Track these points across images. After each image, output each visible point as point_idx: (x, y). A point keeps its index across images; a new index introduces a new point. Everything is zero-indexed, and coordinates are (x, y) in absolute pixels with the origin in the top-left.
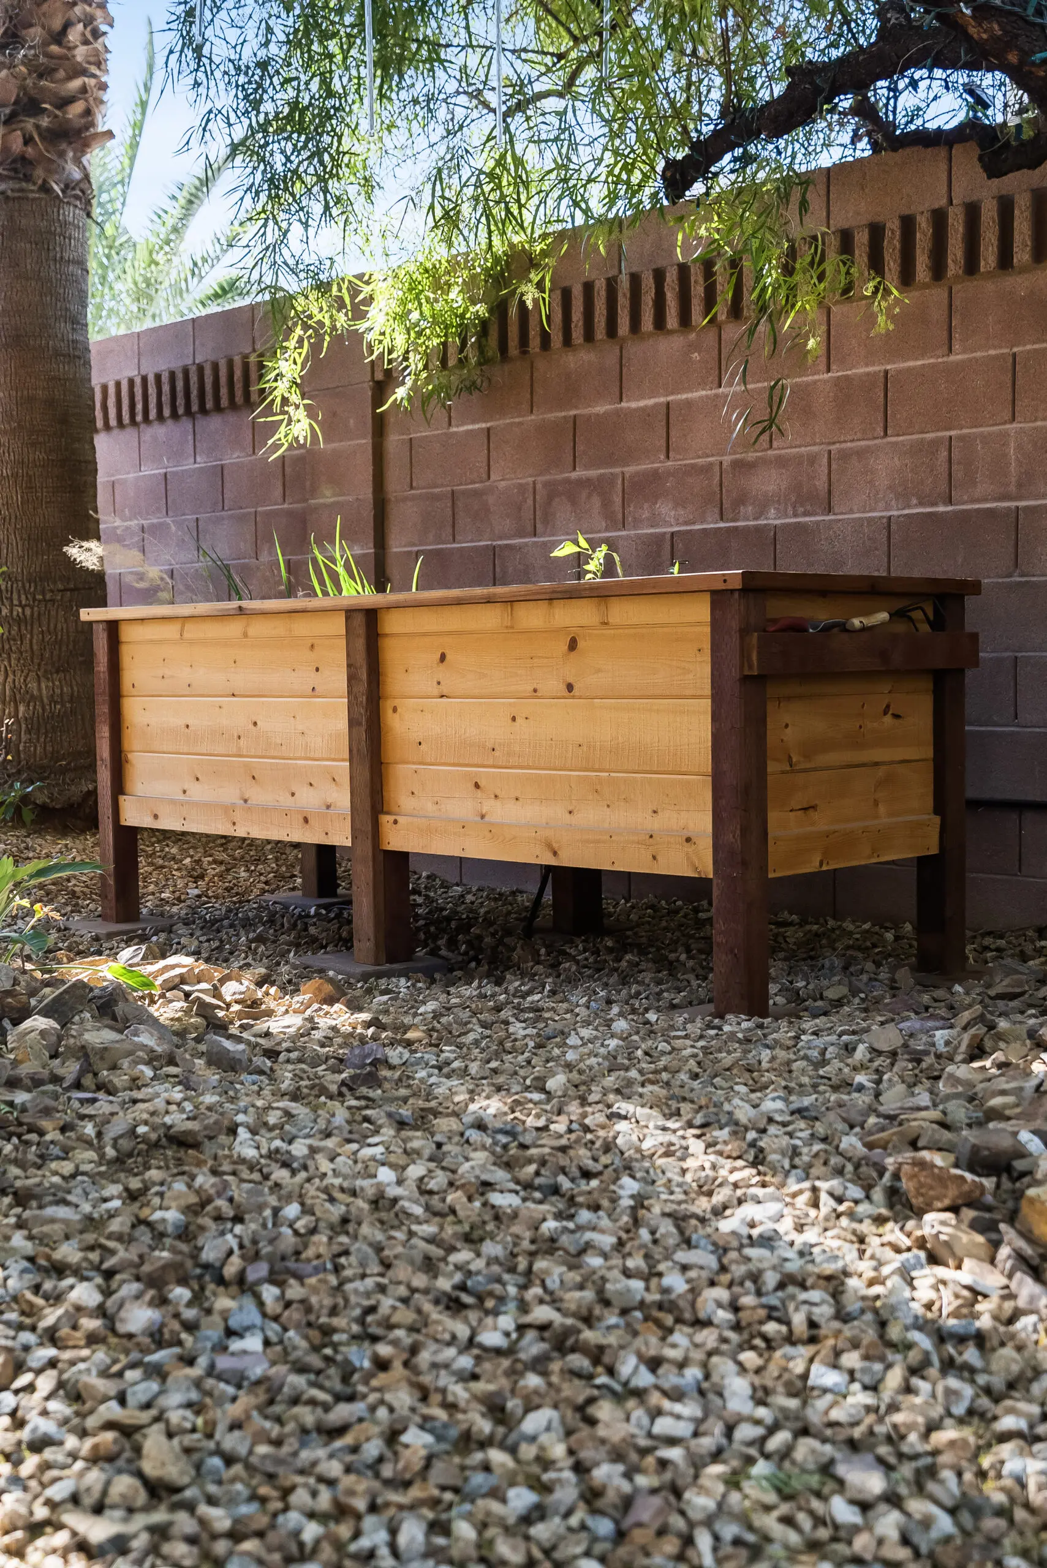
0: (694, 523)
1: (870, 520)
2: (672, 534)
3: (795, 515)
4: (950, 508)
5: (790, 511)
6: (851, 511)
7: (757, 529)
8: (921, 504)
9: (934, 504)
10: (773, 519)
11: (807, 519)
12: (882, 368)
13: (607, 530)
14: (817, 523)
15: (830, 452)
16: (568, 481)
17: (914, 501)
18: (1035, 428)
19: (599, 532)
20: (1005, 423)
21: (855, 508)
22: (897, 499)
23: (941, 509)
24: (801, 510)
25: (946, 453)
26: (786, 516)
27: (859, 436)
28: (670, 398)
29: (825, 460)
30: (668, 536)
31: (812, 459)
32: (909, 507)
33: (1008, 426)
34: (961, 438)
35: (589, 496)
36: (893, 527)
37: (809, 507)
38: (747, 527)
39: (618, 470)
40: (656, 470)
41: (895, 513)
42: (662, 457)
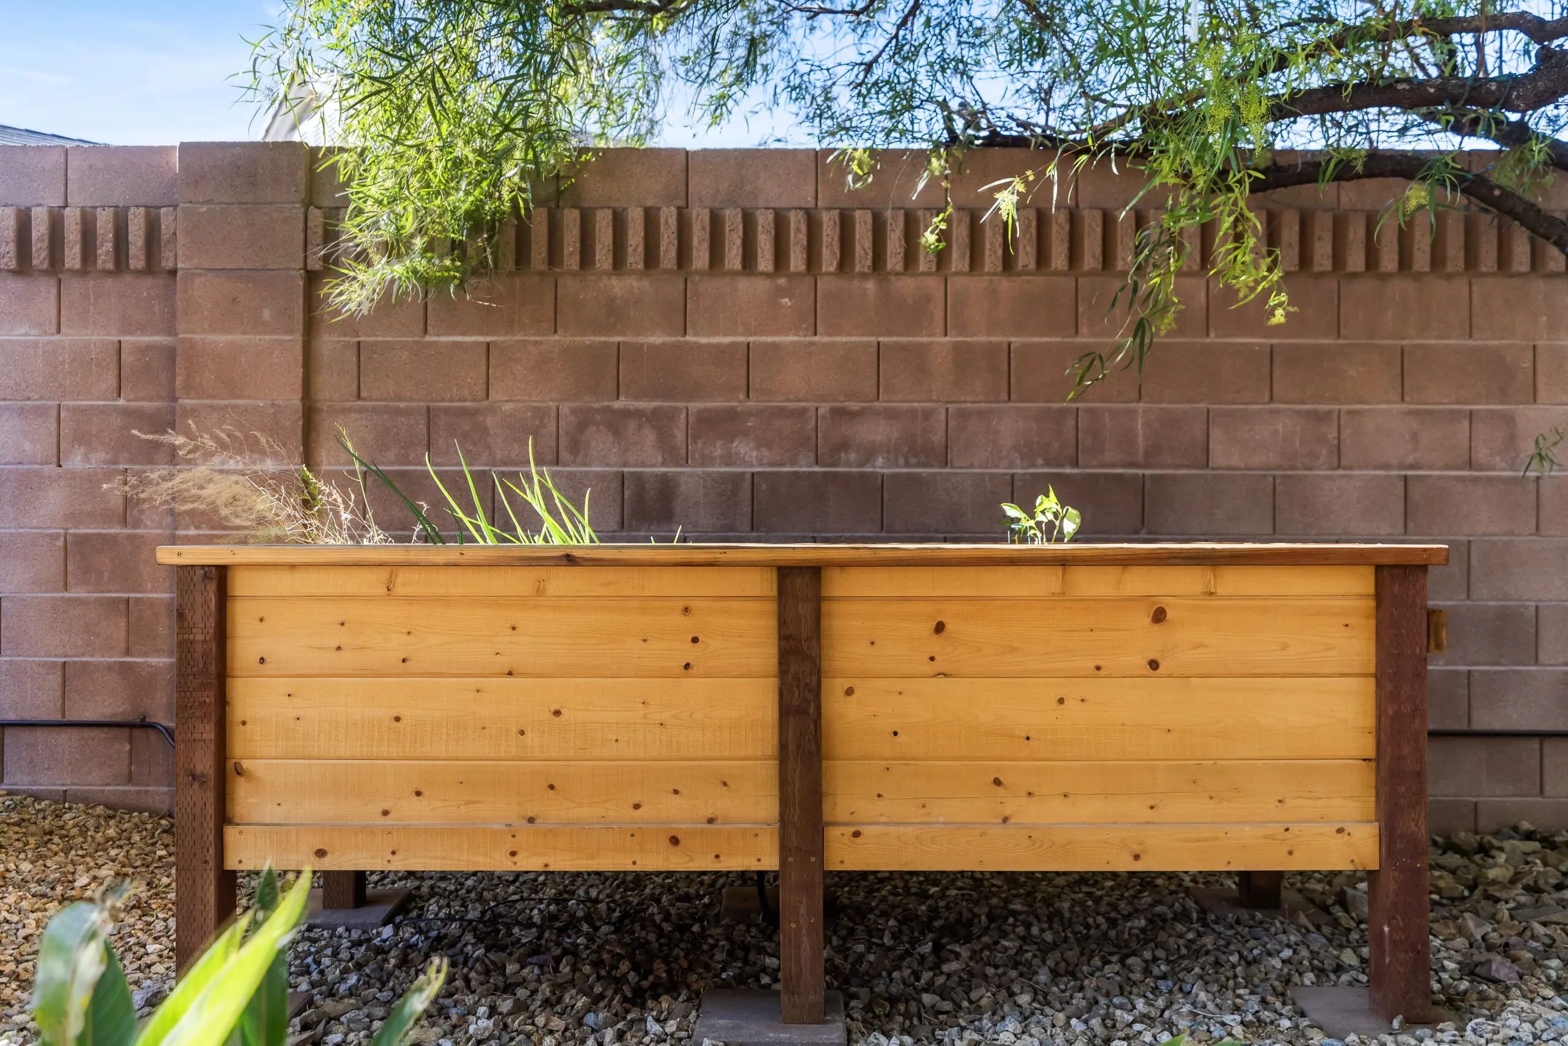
0: (783, 465)
1: (993, 476)
2: (753, 474)
3: (907, 465)
4: (1076, 471)
5: (901, 461)
6: (972, 466)
7: (862, 476)
8: (1047, 464)
9: (1062, 466)
10: (880, 466)
11: (920, 470)
12: (1006, 339)
13: (664, 464)
14: (934, 474)
15: (947, 409)
16: (609, 409)
17: (1040, 462)
18: (1161, 409)
19: (653, 466)
20: (1131, 401)
21: (976, 463)
22: (1022, 458)
23: (1068, 470)
24: (913, 461)
25: (1073, 422)
26: (898, 466)
27: (981, 398)
28: (750, 339)
29: (943, 417)
30: (749, 476)
31: (927, 415)
32: (1034, 466)
33: (1134, 405)
34: (1090, 411)
35: (640, 428)
36: (1017, 483)
37: (923, 459)
38: (848, 475)
39: (680, 404)
40: (733, 409)
41: (1019, 471)
42: (742, 396)
